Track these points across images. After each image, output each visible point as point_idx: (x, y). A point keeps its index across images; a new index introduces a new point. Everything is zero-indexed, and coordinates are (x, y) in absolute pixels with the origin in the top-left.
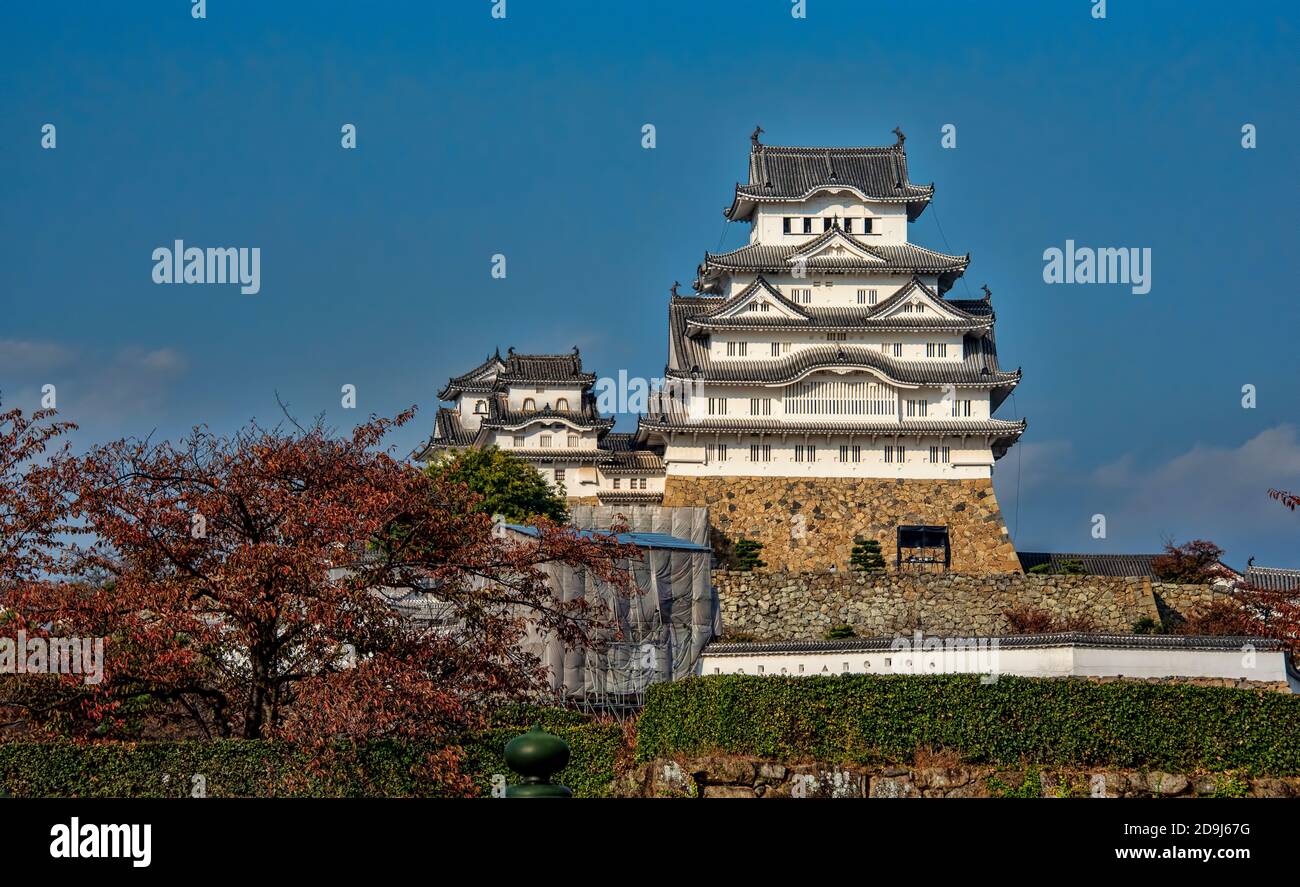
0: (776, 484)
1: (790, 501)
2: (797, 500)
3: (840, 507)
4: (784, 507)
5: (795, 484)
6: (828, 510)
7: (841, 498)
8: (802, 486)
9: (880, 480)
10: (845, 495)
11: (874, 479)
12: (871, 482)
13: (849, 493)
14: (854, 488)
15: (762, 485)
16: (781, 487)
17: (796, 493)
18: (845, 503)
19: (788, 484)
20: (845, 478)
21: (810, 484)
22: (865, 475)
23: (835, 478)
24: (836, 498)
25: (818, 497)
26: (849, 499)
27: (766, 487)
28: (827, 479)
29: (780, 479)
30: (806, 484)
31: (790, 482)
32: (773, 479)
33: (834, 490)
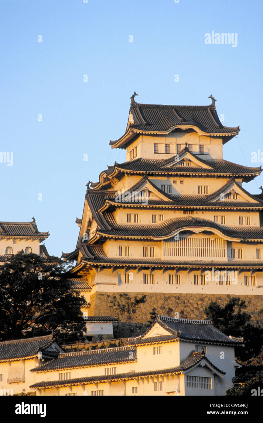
0: (158, 297)
1: (167, 307)
2: (171, 307)
3: (195, 311)
4: (164, 311)
5: (169, 298)
6: (188, 313)
7: (195, 306)
8: (173, 299)
9: (216, 295)
10: (197, 304)
11: (213, 295)
12: (212, 297)
13: (200, 303)
14: (202, 300)
15: (151, 297)
16: (161, 299)
17: (170, 302)
18: (197, 309)
19: (165, 297)
20: (197, 294)
21: (178, 297)
22: (208, 293)
23: (191, 294)
24: (192, 305)
25: (183, 305)
26: (200, 306)
27: (153, 299)
28: (187, 294)
29: (160, 294)
30: (175, 297)
31: (166, 296)
32: (156, 294)
33: (191, 301)
